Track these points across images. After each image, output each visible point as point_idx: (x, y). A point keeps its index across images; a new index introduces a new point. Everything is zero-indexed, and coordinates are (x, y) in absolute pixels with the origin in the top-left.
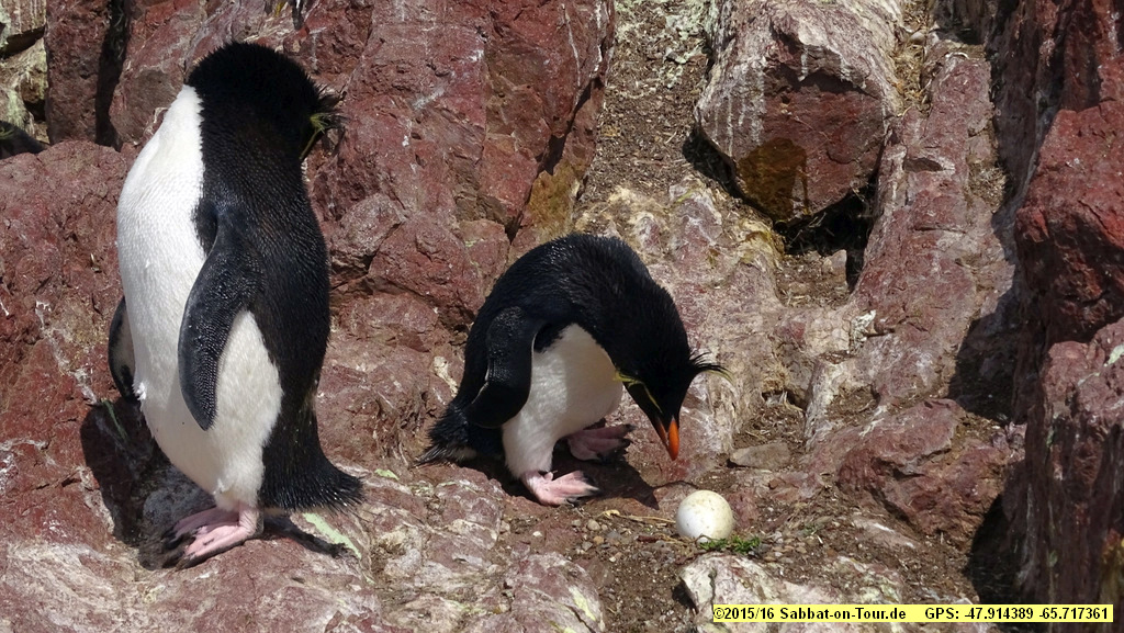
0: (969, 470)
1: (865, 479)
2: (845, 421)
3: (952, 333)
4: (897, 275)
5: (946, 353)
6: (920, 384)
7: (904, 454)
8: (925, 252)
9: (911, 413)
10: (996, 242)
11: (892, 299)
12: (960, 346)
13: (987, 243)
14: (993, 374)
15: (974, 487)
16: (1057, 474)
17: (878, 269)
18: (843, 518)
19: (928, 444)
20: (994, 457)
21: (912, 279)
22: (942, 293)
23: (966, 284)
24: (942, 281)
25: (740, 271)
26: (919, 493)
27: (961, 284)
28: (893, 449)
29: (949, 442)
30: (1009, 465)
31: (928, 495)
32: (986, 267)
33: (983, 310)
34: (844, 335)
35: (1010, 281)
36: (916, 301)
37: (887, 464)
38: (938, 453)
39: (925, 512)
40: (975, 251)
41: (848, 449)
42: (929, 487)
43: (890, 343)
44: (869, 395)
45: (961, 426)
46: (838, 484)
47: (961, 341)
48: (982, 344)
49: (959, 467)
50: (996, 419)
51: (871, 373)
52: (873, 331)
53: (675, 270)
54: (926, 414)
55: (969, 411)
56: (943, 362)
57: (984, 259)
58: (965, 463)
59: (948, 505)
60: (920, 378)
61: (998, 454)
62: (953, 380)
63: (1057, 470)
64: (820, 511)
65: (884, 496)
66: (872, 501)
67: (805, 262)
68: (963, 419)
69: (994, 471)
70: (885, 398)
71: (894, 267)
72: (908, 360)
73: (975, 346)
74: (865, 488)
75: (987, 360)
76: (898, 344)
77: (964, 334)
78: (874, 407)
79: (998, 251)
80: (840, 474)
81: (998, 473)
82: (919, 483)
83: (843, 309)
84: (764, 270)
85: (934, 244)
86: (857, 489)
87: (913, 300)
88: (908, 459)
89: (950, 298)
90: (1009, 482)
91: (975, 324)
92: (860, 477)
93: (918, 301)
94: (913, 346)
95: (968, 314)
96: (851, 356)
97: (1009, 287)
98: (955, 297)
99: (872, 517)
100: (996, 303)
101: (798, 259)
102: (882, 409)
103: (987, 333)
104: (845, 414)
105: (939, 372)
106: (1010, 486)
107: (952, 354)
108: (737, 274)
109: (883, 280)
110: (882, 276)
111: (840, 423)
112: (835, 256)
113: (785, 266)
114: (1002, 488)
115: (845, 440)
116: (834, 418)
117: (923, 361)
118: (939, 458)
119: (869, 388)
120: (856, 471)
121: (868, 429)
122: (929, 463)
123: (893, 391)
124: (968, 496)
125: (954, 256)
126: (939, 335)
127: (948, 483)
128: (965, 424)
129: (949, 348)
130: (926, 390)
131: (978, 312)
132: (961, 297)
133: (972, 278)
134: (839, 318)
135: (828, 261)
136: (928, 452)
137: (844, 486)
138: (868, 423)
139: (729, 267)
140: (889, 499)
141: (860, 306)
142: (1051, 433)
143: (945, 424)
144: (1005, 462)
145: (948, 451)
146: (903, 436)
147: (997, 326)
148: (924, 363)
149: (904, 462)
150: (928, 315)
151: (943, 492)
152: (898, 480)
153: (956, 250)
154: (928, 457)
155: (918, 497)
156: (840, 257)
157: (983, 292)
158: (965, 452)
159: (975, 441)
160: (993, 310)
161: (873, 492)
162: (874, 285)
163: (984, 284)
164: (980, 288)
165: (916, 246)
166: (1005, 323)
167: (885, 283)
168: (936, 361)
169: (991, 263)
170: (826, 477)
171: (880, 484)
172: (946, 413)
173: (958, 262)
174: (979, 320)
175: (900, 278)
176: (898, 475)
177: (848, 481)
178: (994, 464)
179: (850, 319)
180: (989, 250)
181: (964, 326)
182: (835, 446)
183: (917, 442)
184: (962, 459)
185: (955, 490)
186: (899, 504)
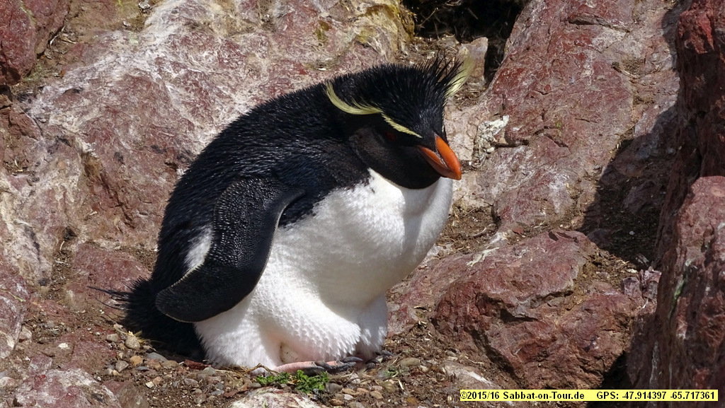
0: (592, 319)
1: (467, 318)
2: (455, 246)
3: (596, 152)
4: (541, 76)
5: (587, 176)
6: (551, 211)
7: (516, 293)
8: (578, 51)
9: (531, 244)
10: (664, 46)
11: (531, 104)
12: (604, 168)
13: (654, 47)
14: (638, 206)
15: (595, 340)
16: (680, 331)
17: (519, 65)
18: (433, 362)
19: (545, 284)
20: (623, 306)
21: (557, 82)
22: (591, 102)
23: (622, 95)
24: (594, 88)
25: (353, 52)
26: (529, 340)
27: (616, 94)
28: (503, 285)
29: (572, 283)
30: (639, 317)
31: (540, 345)
32: (650, 76)
33: (638, 128)
34: (468, 142)
35: (674, 96)
36: (558, 109)
37: (495, 302)
38: (557, 295)
39: (534, 364)
40: (638, 55)
41: (452, 281)
42: (541, 335)
43: (521, 158)
44: (489, 218)
45: (590, 265)
46: (434, 321)
47: (607, 162)
48: (631, 168)
49: (580, 314)
50: (633, 261)
51: (495, 191)
52: (503, 141)
53: (274, 43)
54: (549, 247)
55: (604, 249)
56: (582, 186)
57: (648, 67)
58: (588, 310)
59: (562, 359)
60: (552, 203)
61: (629, 302)
62: (590, 209)
63: (681, 327)
64: (407, 350)
65: (487, 341)
66: (472, 345)
67: (438, 48)
68: (593, 257)
69: (621, 322)
70: (506, 224)
71: (538, 66)
72: (541, 180)
73: (622, 171)
74: (466, 329)
75: (634, 188)
76: (531, 160)
77: (611, 154)
78: (492, 233)
79: (666, 58)
80: (437, 310)
81: (625, 326)
82: (530, 329)
83: (470, 110)
84: (383, 52)
85: (589, 42)
86: (456, 329)
87: (555, 107)
88: (519, 298)
89: (600, 110)
90: (637, 337)
91: (626, 145)
92: (461, 314)
93: (560, 110)
94: (548, 163)
95: (619, 130)
96: (473, 169)
97: (672, 103)
98: (606, 109)
99: (468, 364)
100: (654, 121)
101: (429, 43)
102: (501, 236)
103: (638, 157)
104: (456, 238)
105: (575, 198)
106: (637, 343)
107: (594, 178)
108: (349, 55)
109: (523, 79)
110: (522, 75)
111: (449, 248)
112: (474, 45)
113: (412, 50)
114: (628, 345)
115: (450, 270)
116: (443, 242)
117: (558, 182)
118: (557, 301)
119: (490, 209)
120: (457, 307)
121: (478, 258)
122: (545, 306)
123: (517, 216)
124: (587, 349)
125: (613, 59)
126: (581, 154)
127: (564, 331)
128: (596, 264)
129: (591, 170)
130: (557, 218)
131: (631, 130)
132: (614, 109)
133: (630, 87)
134: (465, 120)
135: (464, 49)
136: (544, 293)
137: (442, 324)
138: (479, 251)
139: (340, 45)
140: (492, 345)
141: (491, 109)
142: (681, 283)
143: (569, 261)
144: (635, 313)
145: (568, 293)
146: (517, 271)
147: (652, 148)
148: (559, 185)
149: (514, 302)
150: (571, 128)
151: (558, 342)
152: (505, 323)
153: (616, 51)
154: (544, 299)
155: (527, 345)
156: (479, 45)
157: (641, 107)
158: (589, 297)
159: (602, 285)
160: (650, 130)
161: (475, 334)
162: (512, 84)
163: (644, 96)
164: (638, 101)
165: (568, 42)
166: (663, 146)
167: (524, 84)
168: (573, 183)
169: (657, 71)
170: (420, 311)
171: (484, 326)
172: (573, 247)
173: (615, 67)
174: (632, 140)
175: (543, 79)
176: (506, 317)
177: (446, 319)
178: (622, 315)
179: (477, 123)
180: (655, 56)
181: (613, 144)
182: (437, 275)
183: (533, 279)
184: (585, 305)
185: (572, 341)
186: (503, 351)
